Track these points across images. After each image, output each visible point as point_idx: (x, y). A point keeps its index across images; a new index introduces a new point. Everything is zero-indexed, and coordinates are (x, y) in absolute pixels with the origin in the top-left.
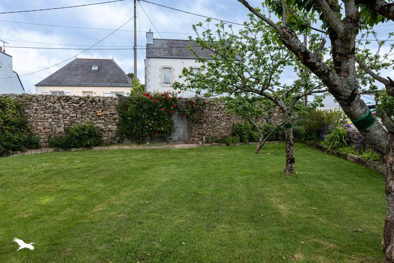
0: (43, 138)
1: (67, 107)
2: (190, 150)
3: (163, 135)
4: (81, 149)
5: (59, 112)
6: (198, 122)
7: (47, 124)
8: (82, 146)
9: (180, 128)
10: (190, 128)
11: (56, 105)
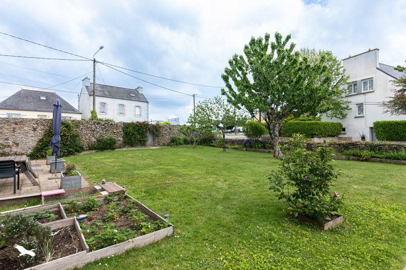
0: (85, 146)
1: (98, 127)
2: (158, 149)
3: (143, 143)
4: (109, 150)
5: (94, 131)
6: (157, 136)
7: (87, 137)
8: (110, 149)
9: (150, 140)
10: (153, 139)
11: (93, 126)
